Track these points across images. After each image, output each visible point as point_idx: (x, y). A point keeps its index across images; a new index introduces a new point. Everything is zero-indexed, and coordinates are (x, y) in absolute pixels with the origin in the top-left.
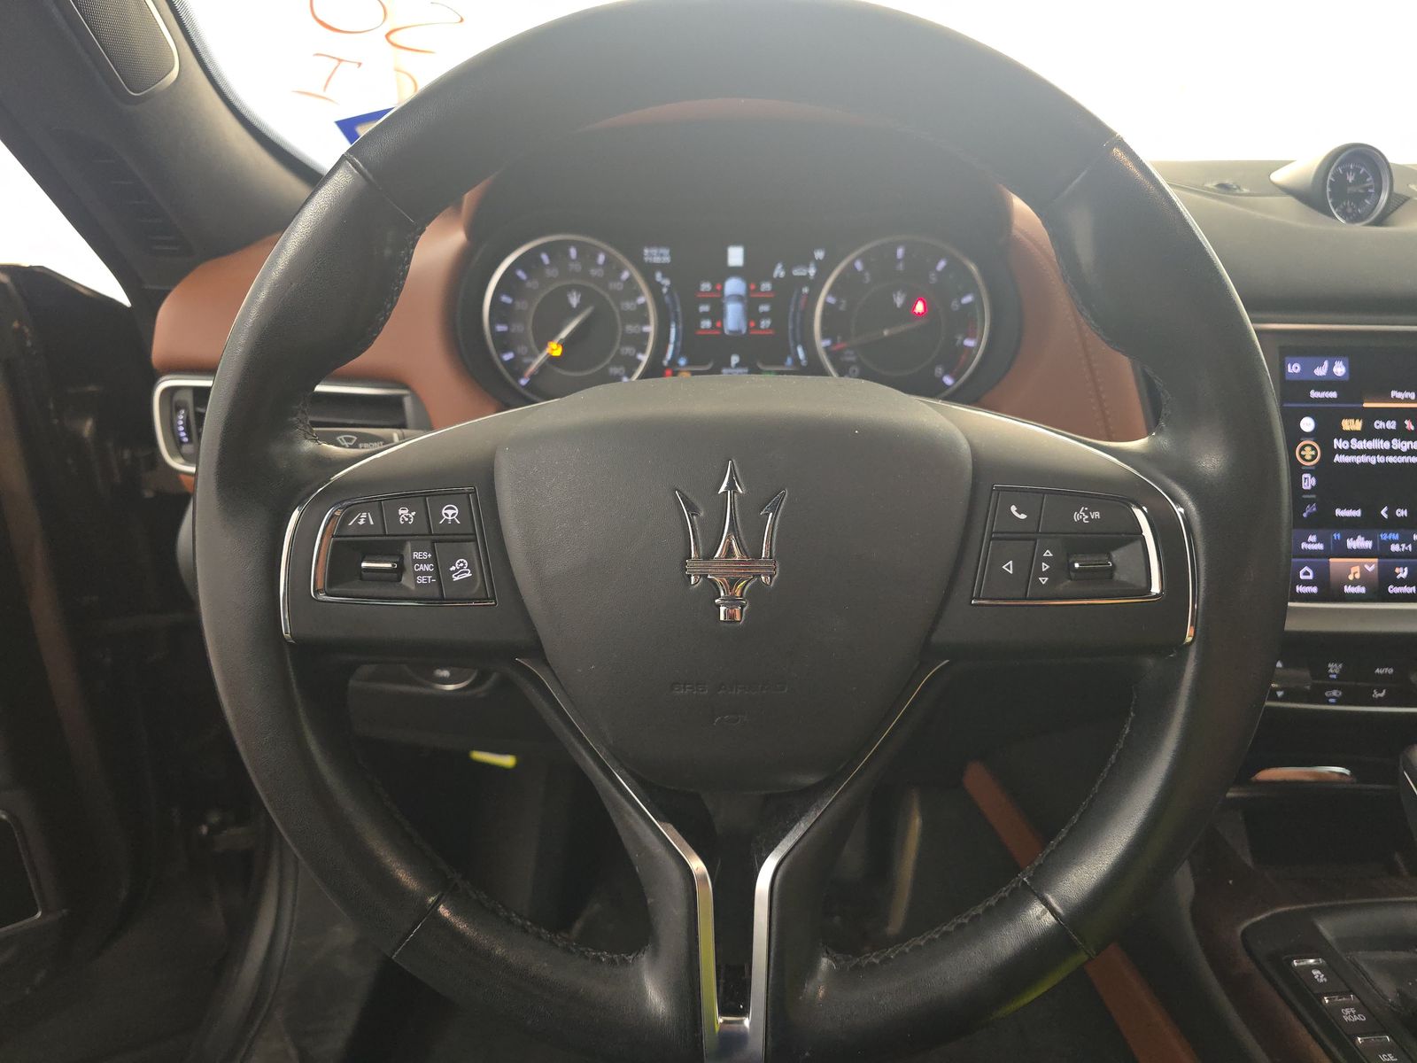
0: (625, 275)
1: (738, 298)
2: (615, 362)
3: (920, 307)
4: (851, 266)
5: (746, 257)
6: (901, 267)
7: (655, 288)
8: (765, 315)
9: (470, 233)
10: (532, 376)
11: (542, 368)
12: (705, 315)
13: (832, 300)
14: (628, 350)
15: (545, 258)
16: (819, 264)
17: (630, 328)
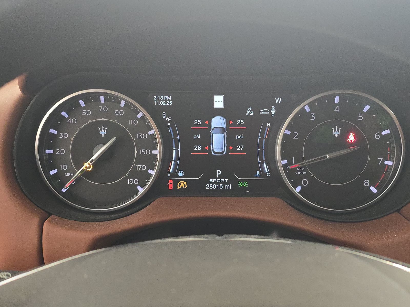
0: (140, 115)
1: (222, 130)
2: (132, 176)
3: (351, 138)
4: (303, 109)
5: (226, 101)
6: (337, 109)
7: (161, 125)
8: (240, 142)
9: (24, 88)
10: (71, 186)
11: (78, 180)
12: (198, 142)
13: (289, 133)
14: (141, 167)
15: (82, 102)
16: (278, 107)
17: (143, 152)
